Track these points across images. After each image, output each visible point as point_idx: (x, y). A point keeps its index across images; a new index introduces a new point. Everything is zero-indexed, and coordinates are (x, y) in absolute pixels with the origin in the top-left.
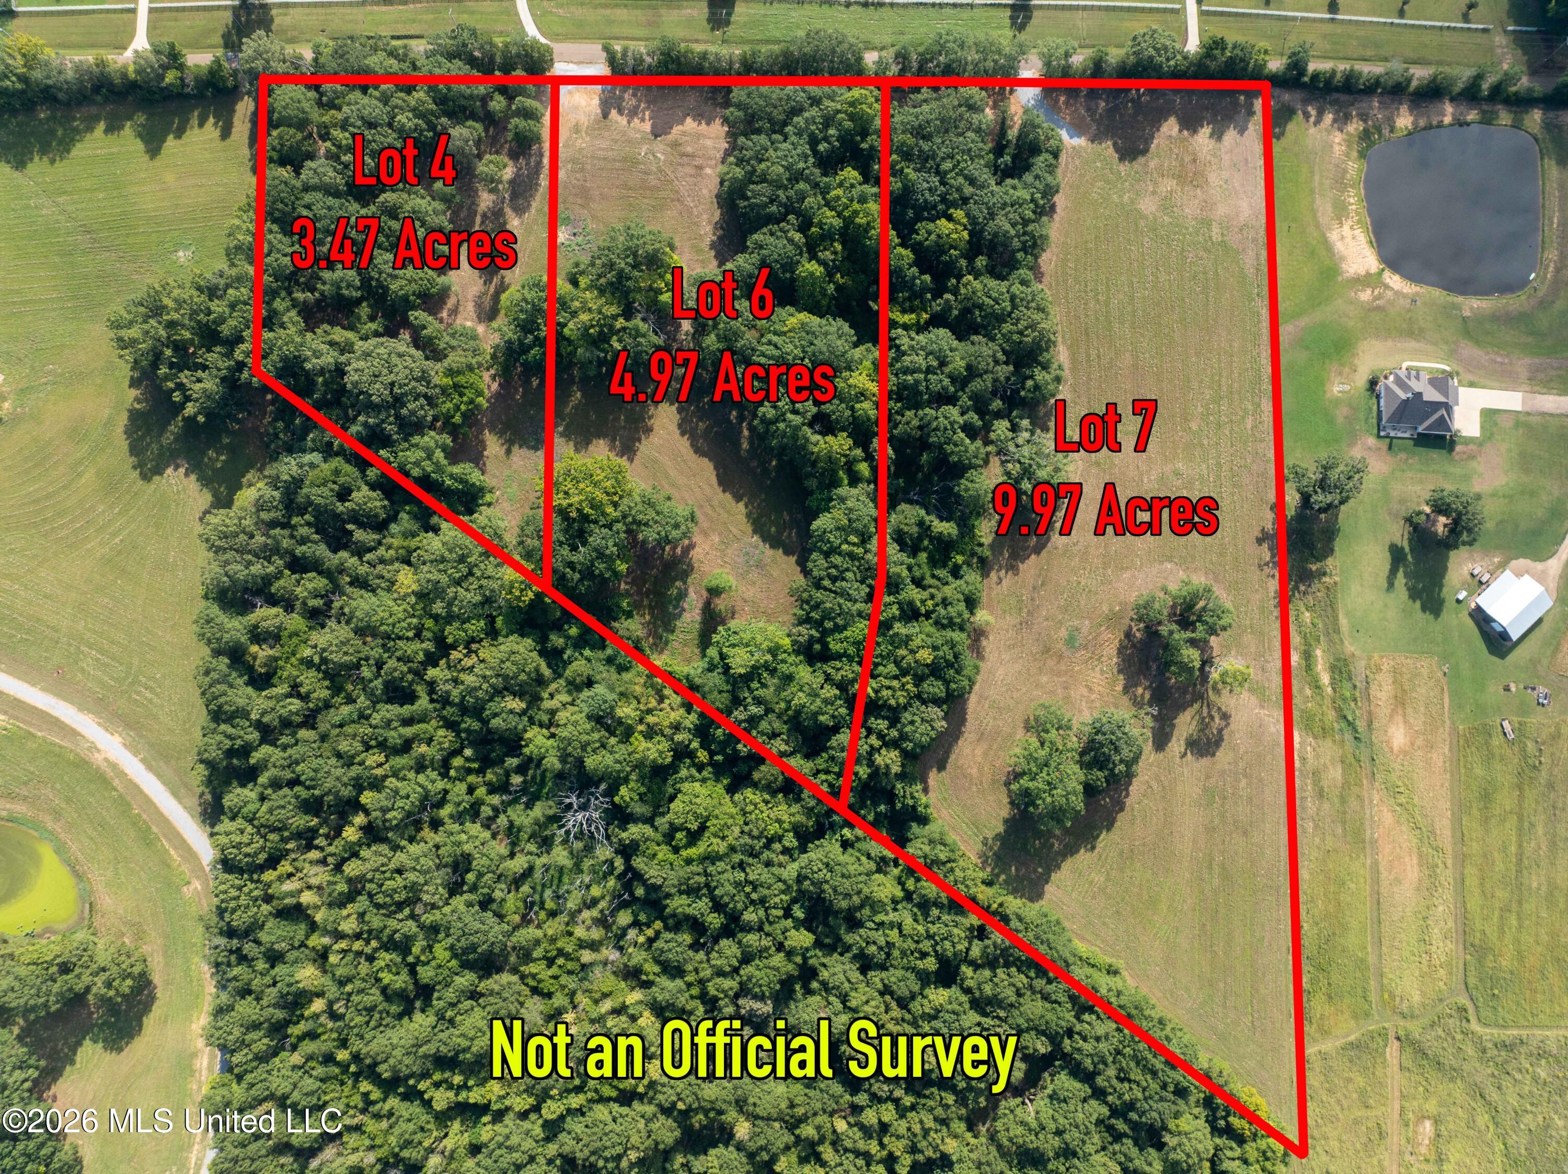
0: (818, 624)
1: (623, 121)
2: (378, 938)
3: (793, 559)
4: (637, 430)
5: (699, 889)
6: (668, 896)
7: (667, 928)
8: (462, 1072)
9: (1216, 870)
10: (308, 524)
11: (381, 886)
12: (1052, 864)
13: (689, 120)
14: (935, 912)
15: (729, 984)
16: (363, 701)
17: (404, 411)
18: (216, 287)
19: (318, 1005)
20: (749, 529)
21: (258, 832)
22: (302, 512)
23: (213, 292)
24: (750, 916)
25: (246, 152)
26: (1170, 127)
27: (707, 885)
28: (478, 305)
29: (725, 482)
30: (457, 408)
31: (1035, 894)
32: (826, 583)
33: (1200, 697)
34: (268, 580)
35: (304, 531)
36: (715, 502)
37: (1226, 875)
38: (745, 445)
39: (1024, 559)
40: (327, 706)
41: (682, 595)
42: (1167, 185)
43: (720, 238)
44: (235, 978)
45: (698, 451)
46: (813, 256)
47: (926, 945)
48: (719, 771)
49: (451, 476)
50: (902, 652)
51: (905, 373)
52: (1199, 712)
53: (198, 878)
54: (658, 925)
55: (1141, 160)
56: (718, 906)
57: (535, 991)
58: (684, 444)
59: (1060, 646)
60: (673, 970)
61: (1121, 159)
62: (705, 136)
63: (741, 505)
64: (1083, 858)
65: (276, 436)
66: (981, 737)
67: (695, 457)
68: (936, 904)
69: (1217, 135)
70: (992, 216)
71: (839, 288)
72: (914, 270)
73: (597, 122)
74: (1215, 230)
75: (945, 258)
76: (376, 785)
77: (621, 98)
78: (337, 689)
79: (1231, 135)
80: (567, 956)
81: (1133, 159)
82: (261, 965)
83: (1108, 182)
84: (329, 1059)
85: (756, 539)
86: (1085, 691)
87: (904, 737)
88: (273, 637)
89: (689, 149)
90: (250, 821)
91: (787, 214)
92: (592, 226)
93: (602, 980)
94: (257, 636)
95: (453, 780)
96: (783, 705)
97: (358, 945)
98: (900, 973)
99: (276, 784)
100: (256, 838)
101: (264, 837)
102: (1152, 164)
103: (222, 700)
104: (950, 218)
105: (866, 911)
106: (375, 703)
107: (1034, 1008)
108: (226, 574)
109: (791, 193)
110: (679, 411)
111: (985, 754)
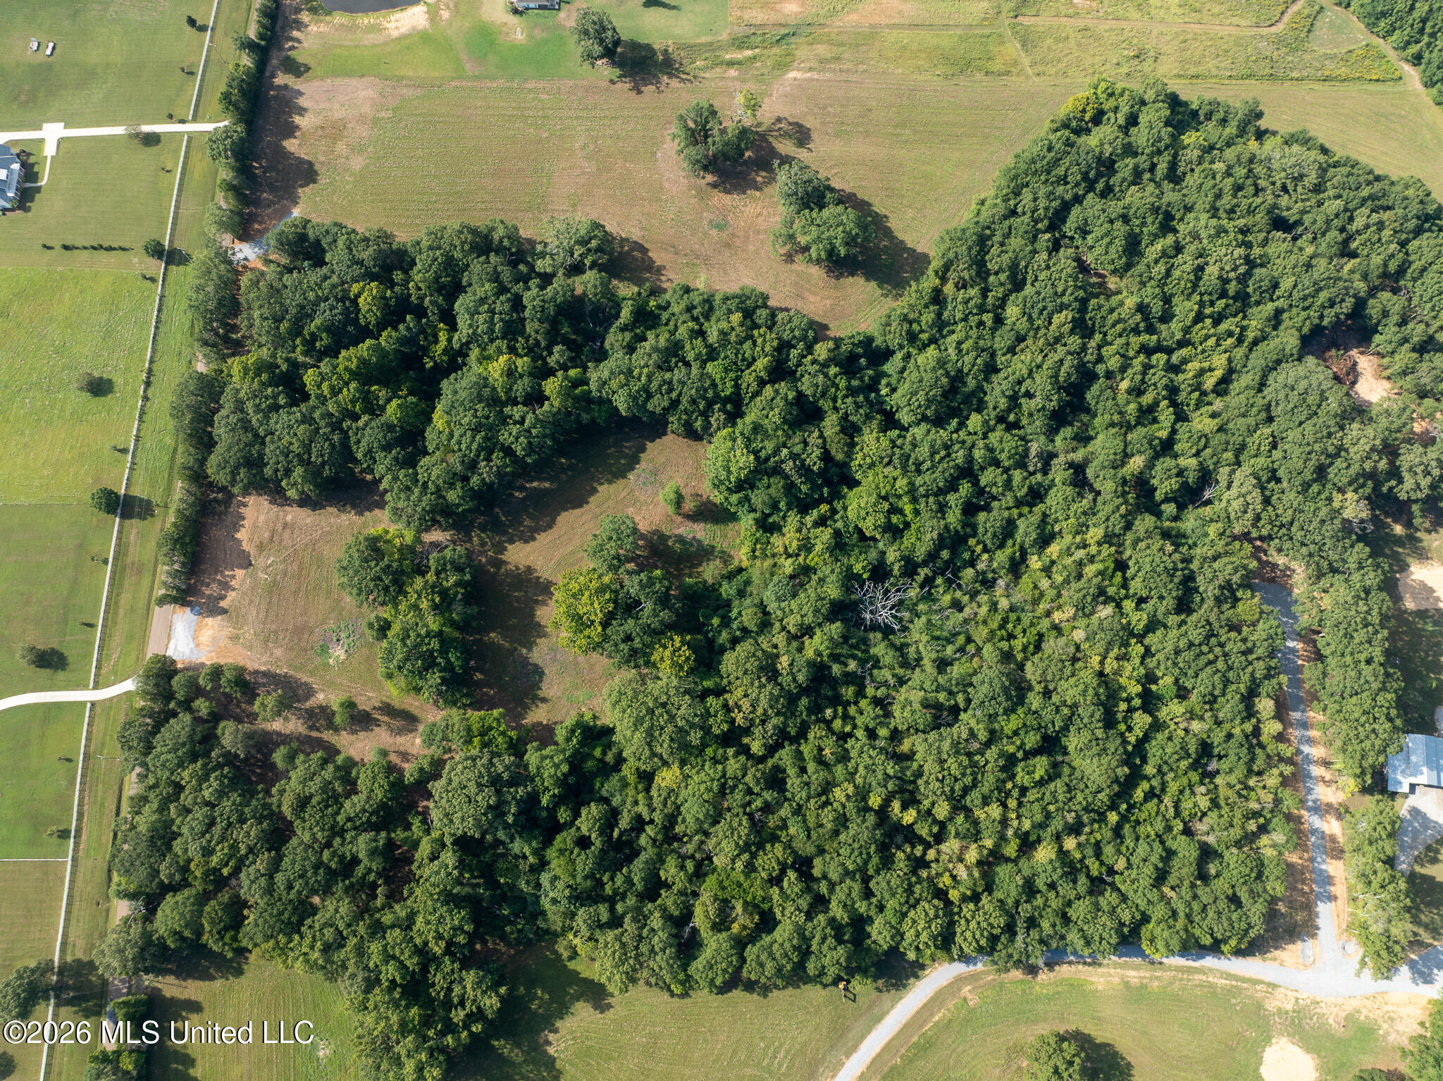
0: (710, 404)
1: (232, 595)
2: (1004, 782)
3: (649, 445)
4: (529, 580)
5: (940, 504)
6: (946, 527)
7: (975, 535)
8: (1117, 705)
9: (898, 131)
10: (612, 879)
11: (956, 780)
12: (900, 246)
13: (238, 536)
14: (946, 315)
15: (1017, 475)
16: (785, 811)
17: (506, 776)
18: (367, 979)
19: (1070, 843)
20: (621, 482)
21: (914, 906)
22: (601, 884)
23: (371, 984)
24: (959, 456)
25: (218, 984)
26: (291, 145)
27: (936, 495)
28: (400, 732)
29: (579, 502)
30: (503, 734)
31: (924, 259)
32: (674, 395)
33: (763, 137)
34: (667, 917)
35: (619, 879)
36: (598, 510)
37: (903, 125)
38: (547, 485)
39: (652, 261)
40: (788, 846)
41: (681, 539)
42: (341, 147)
43: (354, 507)
44: (1054, 926)
45: (550, 526)
46: (383, 409)
47: (973, 320)
48: (836, 495)
49: (568, 740)
50: (733, 338)
51: (493, 331)
52: (776, 138)
53: (959, 990)
54: (972, 542)
55: (317, 167)
56: (952, 486)
57: (1038, 648)
58: (543, 538)
59: (724, 235)
60: (1009, 529)
61: (315, 182)
62: (256, 521)
63: (600, 488)
64: (894, 224)
65: (520, 931)
66: (800, 296)
67: (555, 528)
68: (939, 315)
69: (302, 111)
70: (361, 263)
71: (411, 393)
72: (401, 327)
73: (230, 618)
74: (383, 114)
75: (393, 302)
76: (862, 794)
77: (209, 597)
78: (774, 839)
79: (302, 102)
80: (1005, 621)
81: (316, 173)
82: (1039, 901)
83: (334, 192)
84: (1117, 832)
85: (631, 476)
86: (761, 219)
87: (804, 338)
88: (724, 906)
89: (267, 535)
90: (904, 915)
91: (341, 429)
92: (331, 624)
93: (1023, 591)
94: (721, 923)
95: (855, 727)
96: (780, 433)
97: (1012, 803)
98: (997, 339)
99: (868, 894)
100: (919, 908)
101: (918, 901)
102: (322, 159)
103: (787, 945)
104: (358, 296)
105: (949, 366)
106: (786, 799)
107: (1015, 242)
108: (663, 950)
109: (322, 423)
110: (512, 542)
111: (815, 294)
